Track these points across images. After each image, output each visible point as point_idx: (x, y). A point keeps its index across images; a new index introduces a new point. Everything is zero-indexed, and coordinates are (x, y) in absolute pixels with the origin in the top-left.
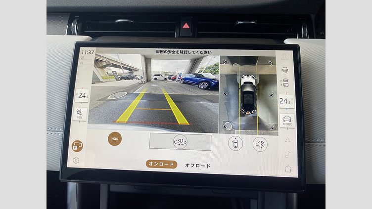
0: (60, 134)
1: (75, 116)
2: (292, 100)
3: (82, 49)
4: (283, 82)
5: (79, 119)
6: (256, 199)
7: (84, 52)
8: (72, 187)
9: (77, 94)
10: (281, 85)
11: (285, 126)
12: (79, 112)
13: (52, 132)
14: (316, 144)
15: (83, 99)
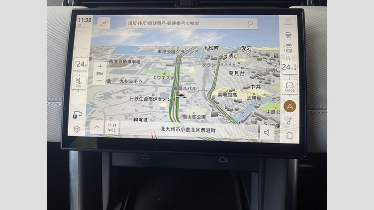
0: (60, 104)
1: (73, 84)
2: (295, 65)
3: (79, 16)
4: (286, 48)
5: (78, 88)
6: (257, 171)
7: (81, 20)
8: (74, 155)
9: (76, 62)
10: (284, 51)
11: (288, 93)
12: (78, 80)
13: (51, 102)
14: (319, 111)
15: (81, 68)
